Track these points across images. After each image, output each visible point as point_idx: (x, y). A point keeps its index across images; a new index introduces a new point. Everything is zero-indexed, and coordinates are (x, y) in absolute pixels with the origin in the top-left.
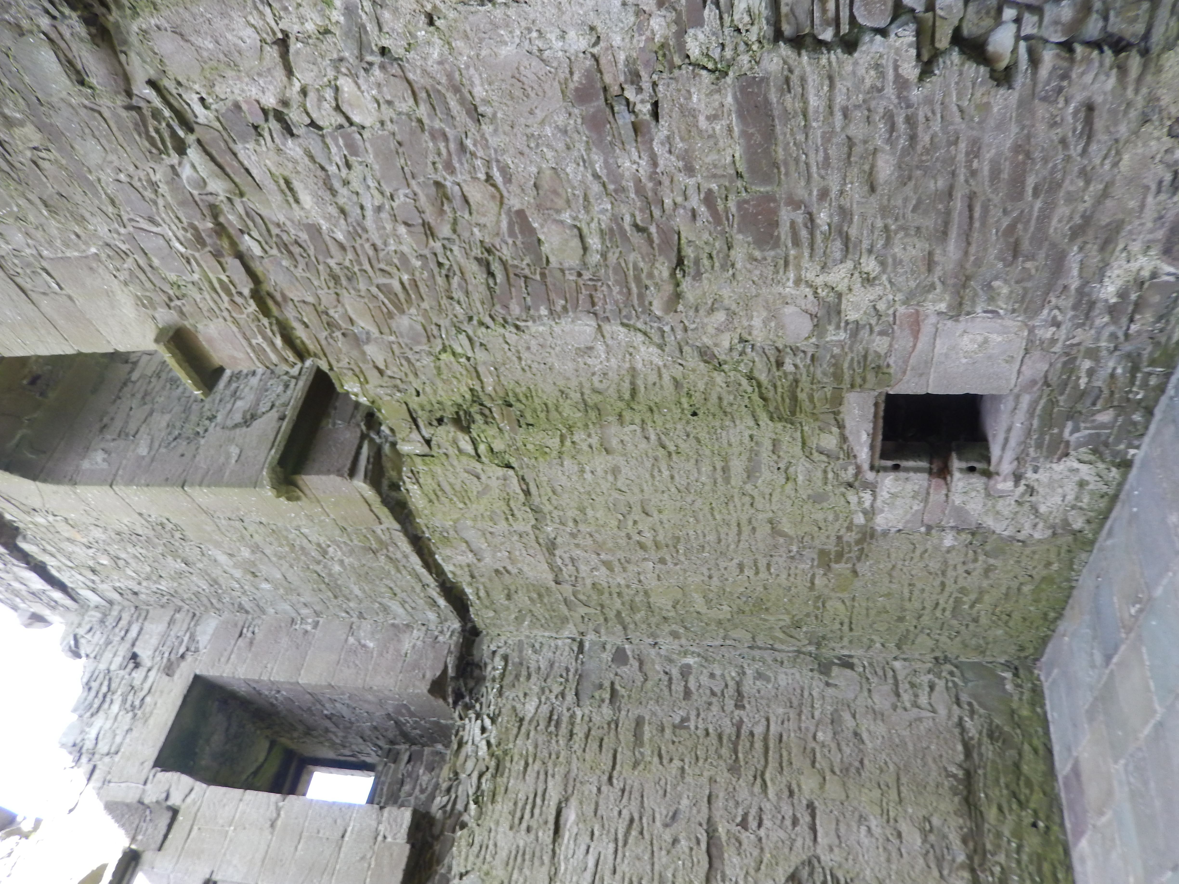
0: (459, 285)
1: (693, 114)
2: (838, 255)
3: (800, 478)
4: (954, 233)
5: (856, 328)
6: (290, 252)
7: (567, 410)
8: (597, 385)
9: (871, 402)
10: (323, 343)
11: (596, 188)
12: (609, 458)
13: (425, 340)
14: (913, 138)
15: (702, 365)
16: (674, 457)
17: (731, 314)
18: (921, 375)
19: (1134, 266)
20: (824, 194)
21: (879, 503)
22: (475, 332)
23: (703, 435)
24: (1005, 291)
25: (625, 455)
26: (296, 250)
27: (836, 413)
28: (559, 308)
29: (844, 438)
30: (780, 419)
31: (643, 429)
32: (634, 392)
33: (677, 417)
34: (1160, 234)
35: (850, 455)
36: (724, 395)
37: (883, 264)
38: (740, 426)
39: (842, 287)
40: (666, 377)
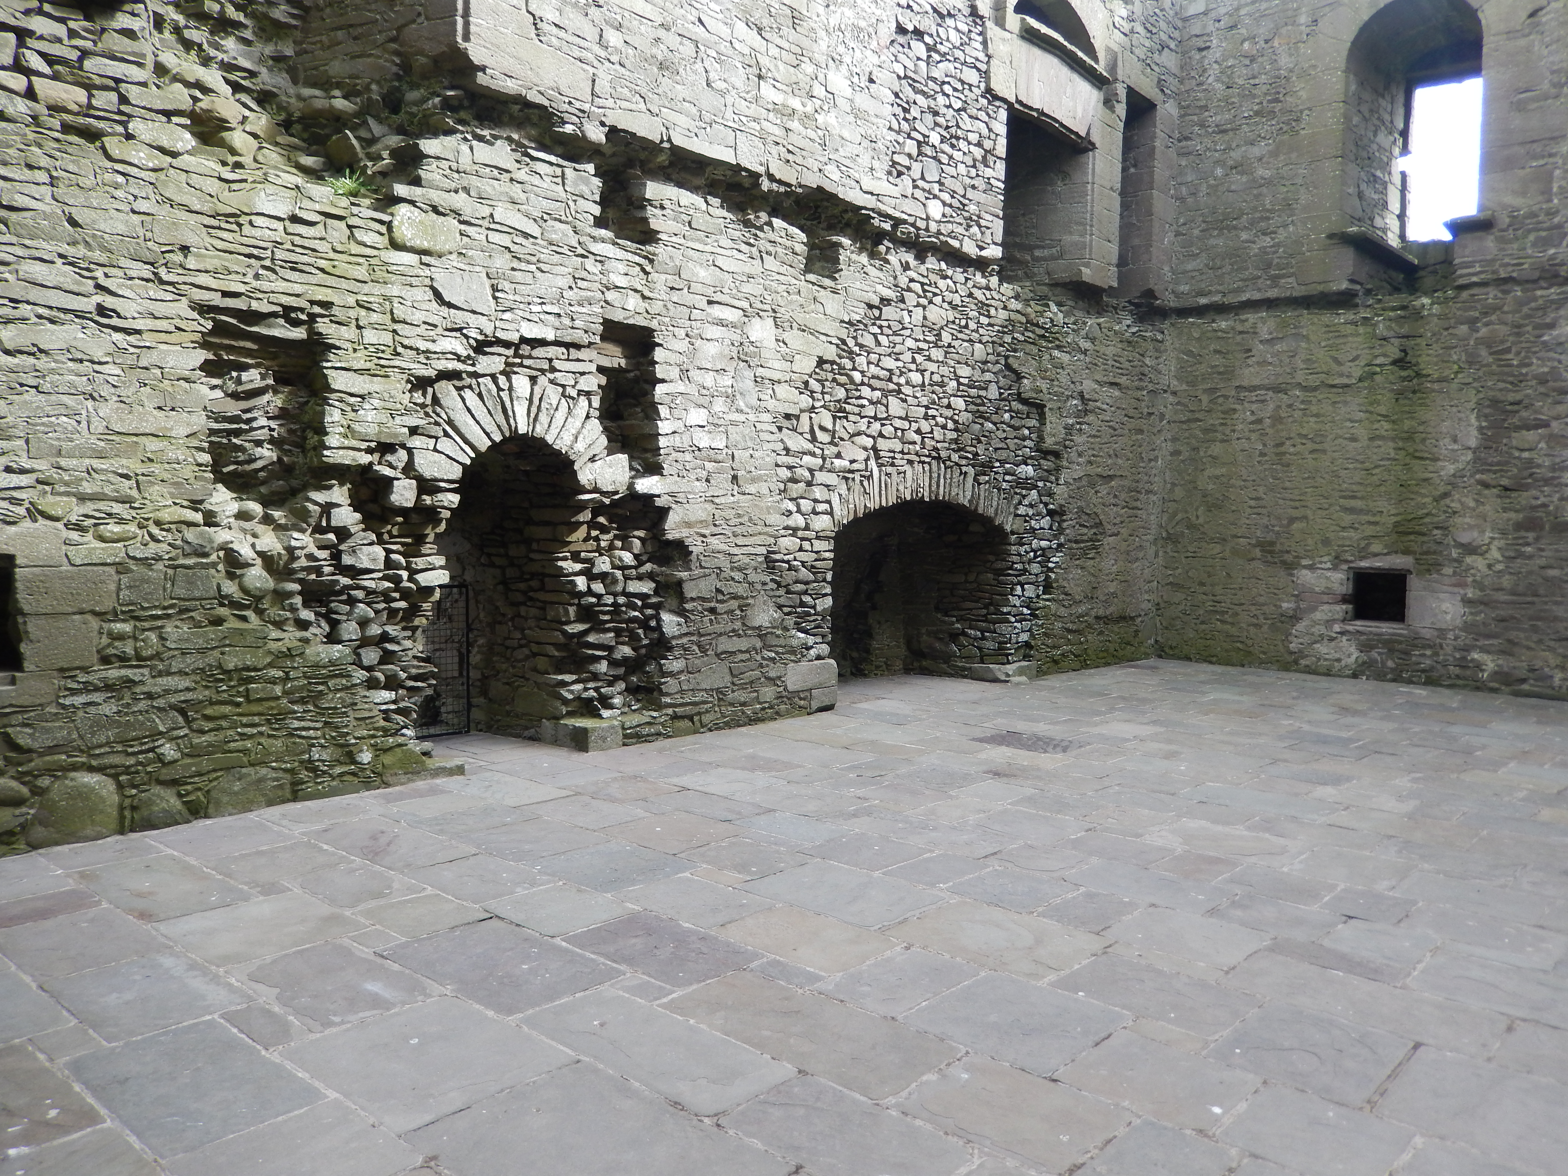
0: (1507, 388)
2: (1506, 554)
3: (1345, 534)
4: (1514, 598)
5: (1459, 561)
7: (1408, 422)
8: (1428, 441)
9: (1404, 567)
12: (1366, 438)
13: (1469, 360)
15: (1438, 493)
16: (1366, 472)
17: (1473, 509)
19: (1489, 663)
20: (1541, 550)
21: (1319, 571)
22: (1473, 387)
23: (1383, 488)
24: (1478, 618)
25: (1368, 447)
26: (1540, 313)
27: (1398, 552)
28: (1485, 431)
29: (1377, 555)
31: (1390, 459)
32: (1422, 458)
33: (1399, 477)
35: (1364, 558)
36: (1415, 501)
37: (1499, 572)
38: (1389, 507)
39: (1487, 556)
40: (1432, 475)
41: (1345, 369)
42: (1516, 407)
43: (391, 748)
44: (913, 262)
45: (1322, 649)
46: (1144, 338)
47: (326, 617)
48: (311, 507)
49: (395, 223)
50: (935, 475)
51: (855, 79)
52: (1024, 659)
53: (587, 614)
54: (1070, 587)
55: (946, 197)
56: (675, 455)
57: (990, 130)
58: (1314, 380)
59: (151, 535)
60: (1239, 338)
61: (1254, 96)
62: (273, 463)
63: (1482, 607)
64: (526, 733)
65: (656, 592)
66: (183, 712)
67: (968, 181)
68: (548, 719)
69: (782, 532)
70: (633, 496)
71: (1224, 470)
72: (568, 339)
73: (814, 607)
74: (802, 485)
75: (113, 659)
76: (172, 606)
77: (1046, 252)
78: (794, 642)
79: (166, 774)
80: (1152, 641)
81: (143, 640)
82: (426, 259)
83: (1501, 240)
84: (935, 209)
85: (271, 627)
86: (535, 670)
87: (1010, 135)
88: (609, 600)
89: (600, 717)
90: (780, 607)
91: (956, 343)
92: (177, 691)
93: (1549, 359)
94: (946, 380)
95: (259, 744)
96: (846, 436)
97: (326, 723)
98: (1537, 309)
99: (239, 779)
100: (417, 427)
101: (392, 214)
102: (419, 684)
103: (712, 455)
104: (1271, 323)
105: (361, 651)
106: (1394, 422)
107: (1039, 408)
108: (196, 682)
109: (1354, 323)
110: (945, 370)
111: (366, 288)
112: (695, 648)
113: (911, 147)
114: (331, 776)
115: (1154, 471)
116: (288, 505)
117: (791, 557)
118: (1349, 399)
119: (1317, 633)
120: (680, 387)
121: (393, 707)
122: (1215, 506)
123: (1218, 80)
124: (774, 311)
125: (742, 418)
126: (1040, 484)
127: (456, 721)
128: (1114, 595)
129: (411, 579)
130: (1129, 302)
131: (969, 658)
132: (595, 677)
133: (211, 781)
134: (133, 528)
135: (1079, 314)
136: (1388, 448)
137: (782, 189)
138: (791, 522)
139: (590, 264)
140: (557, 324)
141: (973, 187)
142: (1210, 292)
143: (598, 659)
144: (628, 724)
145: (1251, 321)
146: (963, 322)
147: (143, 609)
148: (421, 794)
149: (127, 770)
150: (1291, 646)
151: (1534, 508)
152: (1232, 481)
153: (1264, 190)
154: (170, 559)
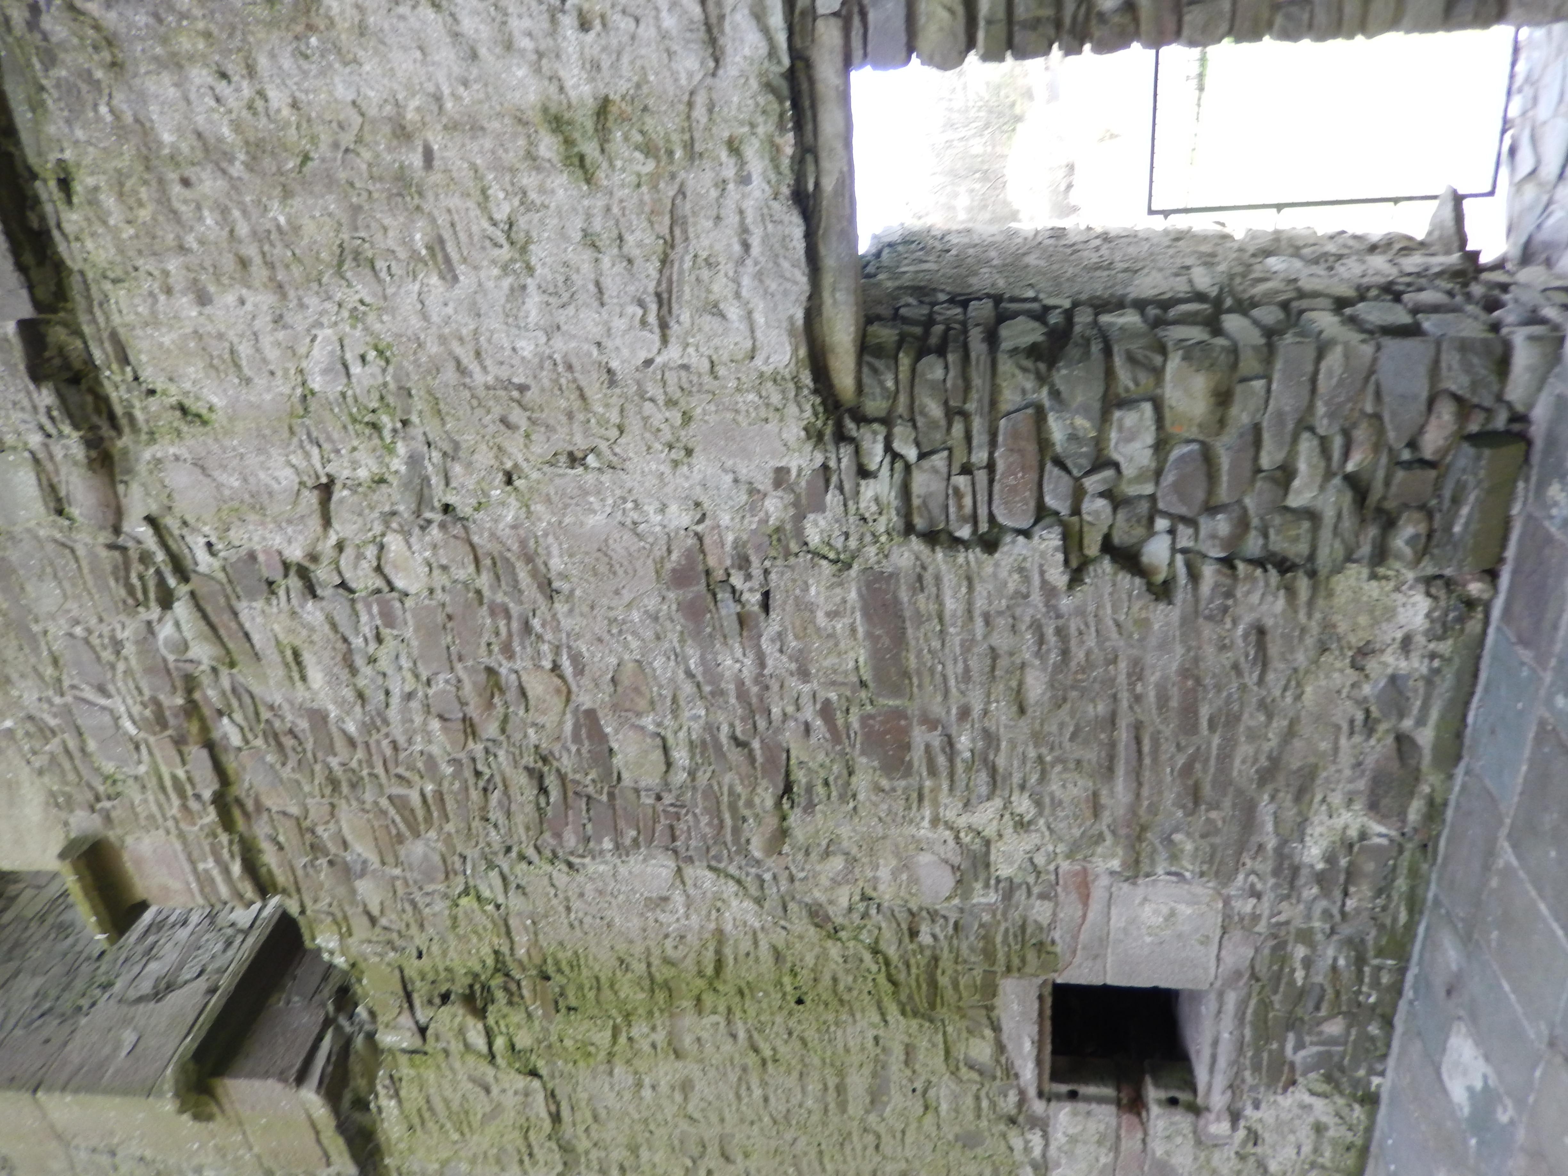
0: (500, 802)
1: (811, 608)
2: (984, 790)
3: (944, 1107)
4: (1121, 770)
5: (1010, 889)
6: (280, 746)
7: (626, 990)
8: (670, 951)
9: (1034, 993)
10: (300, 873)
11: (688, 688)
12: (679, 1065)
13: (442, 876)
14: (1065, 653)
15: (812, 930)
16: (770, 1066)
17: (852, 861)
18: (1096, 957)
19: (1339, 822)
20: (965, 713)
21: (1053, 1152)
22: (512, 869)
23: (811, 1034)
24: (1189, 847)
25: (701, 1061)
26: (289, 742)
27: (990, 1009)
28: (628, 842)
29: (1000, 1047)
30: (915, 1014)
31: (729, 1023)
32: (719, 965)
33: (777, 1003)
34: (1362, 784)
35: (1010, 1073)
36: (841, 975)
37: (1038, 804)
38: (862, 1023)
39: (990, 831)
40: (764, 945)
41: (509, 1101)
58: (549, 1152)
63: (1153, 837)
93: (408, 718)
118: (582, 1095)
119: (1234, 1165)
136: (699, 1025)
151: (837, 732)
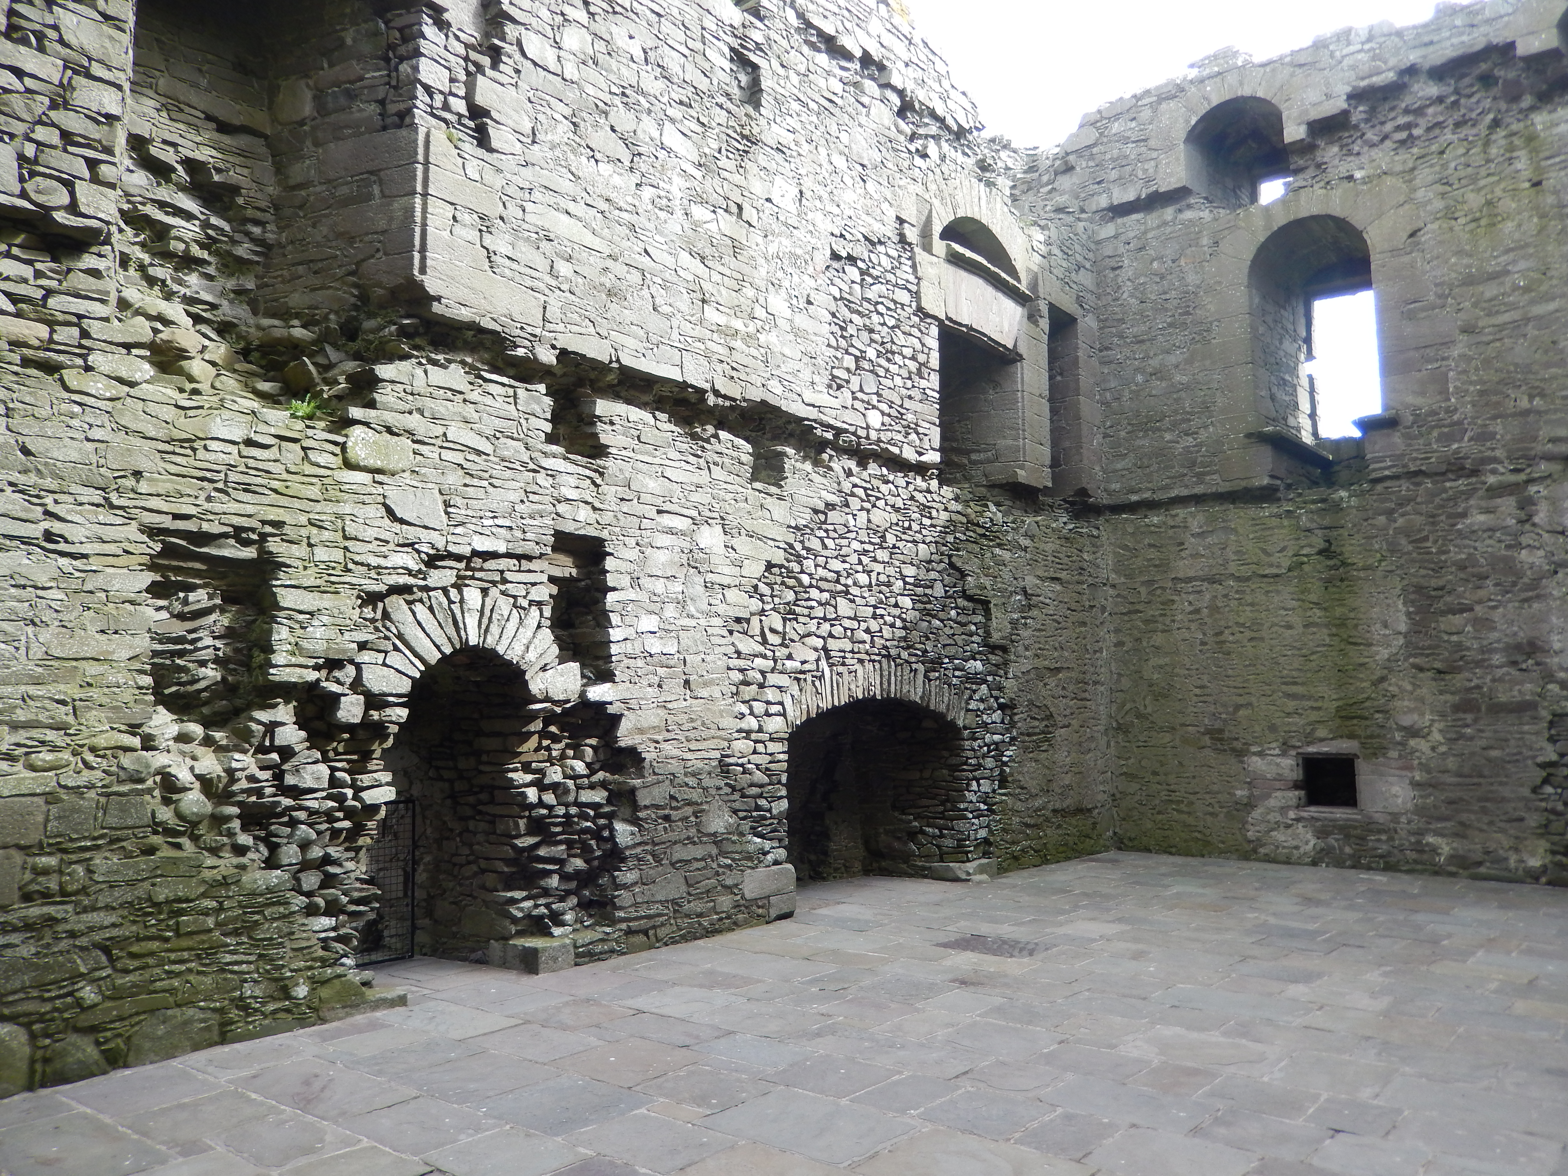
0: (1429, 574)
1: (1522, 684)
2: (1447, 736)
3: (1289, 720)
4: (1460, 779)
5: (1403, 744)
7: (1340, 609)
8: (1361, 627)
9: (1351, 752)
12: (1301, 625)
13: (1391, 548)
14: (1509, 762)
15: (1375, 677)
17: (1411, 692)
19: (1444, 846)
20: (1481, 731)
21: (1269, 758)
22: (1397, 574)
24: (1428, 801)
26: (1451, 503)
27: (1343, 737)
28: (1413, 617)
29: (1323, 740)
30: (1338, 711)
31: (1325, 645)
33: (1337, 663)
34: (1461, 852)
35: (1310, 743)
36: (1354, 686)
37: (1443, 754)
38: (1330, 692)
39: (1429, 738)
40: (1367, 660)
41: (1274, 559)
42: (1440, 593)
43: (329, 980)
44: (855, 469)
45: (1279, 836)
46: (1081, 535)
47: (266, 841)
48: (254, 726)
49: (349, 444)
50: (886, 673)
51: (794, 302)
52: (983, 857)
53: (538, 827)
54: (1025, 780)
55: (884, 407)
56: (626, 661)
57: (923, 345)
58: (1246, 571)
59: (84, 762)
60: (1171, 532)
61: (1166, 310)
62: (216, 683)
63: (1430, 790)
64: (473, 956)
65: (609, 801)
66: (107, 951)
67: (904, 392)
68: (496, 940)
69: (736, 735)
70: (584, 703)
71: (1167, 660)
72: (519, 551)
73: (769, 810)
74: (755, 687)
75: (36, 896)
76: (102, 837)
77: (982, 456)
78: (751, 848)
79: (85, 1020)
80: (1110, 833)
81: (69, 874)
82: (379, 477)
83: (1407, 437)
84: (875, 419)
85: (206, 854)
86: (483, 887)
87: (941, 350)
88: (561, 810)
89: (551, 935)
90: (735, 812)
91: (900, 544)
92: (102, 928)
93: (1465, 547)
94: (892, 580)
95: (187, 982)
96: (797, 638)
97: (260, 956)
98: (1449, 499)
99: (164, 1022)
100: (366, 642)
101: (346, 436)
102: (362, 908)
103: (664, 660)
104: (1201, 518)
105: (301, 875)
106: (1325, 609)
107: (985, 605)
108: (123, 918)
109: (1279, 516)
110: (891, 571)
111: (318, 507)
112: (649, 857)
113: (849, 361)
114: (263, 1013)
115: (1100, 663)
116: (230, 726)
117: (745, 760)
118: (1280, 588)
119: (1273, 820)
120: (631, 594)
121: (332, 934)
122: (1161, 695)
123: (1132, 296)
124: (722, 519)
125: (693, 623)
126: (990, 678)
127: (399, 946)
128: (1069, 787)
129: (355, 797)
130: (1064, 500)
131: (928, 857)
132: (546, 893)
133: (132, 1026)
134: (66, 756)
135: (1017, 513)
136: (1323, 634)
137: (727, 403)
138: (744, 725)
139: (541, 478)
140: (509, 537)
141: (910, 397)
142: (1140, 490)
143: (549, 873)
144: (580, 942)
145: (1182, 516)
146: (906, 524)
147: (72, 840)
148: (358, 1030)
149: (41, 1018)
150: (1249, 834)
151: (1469, 690)
152: (1177, 670)
153: (1183, 394)
154: (104, 786)
